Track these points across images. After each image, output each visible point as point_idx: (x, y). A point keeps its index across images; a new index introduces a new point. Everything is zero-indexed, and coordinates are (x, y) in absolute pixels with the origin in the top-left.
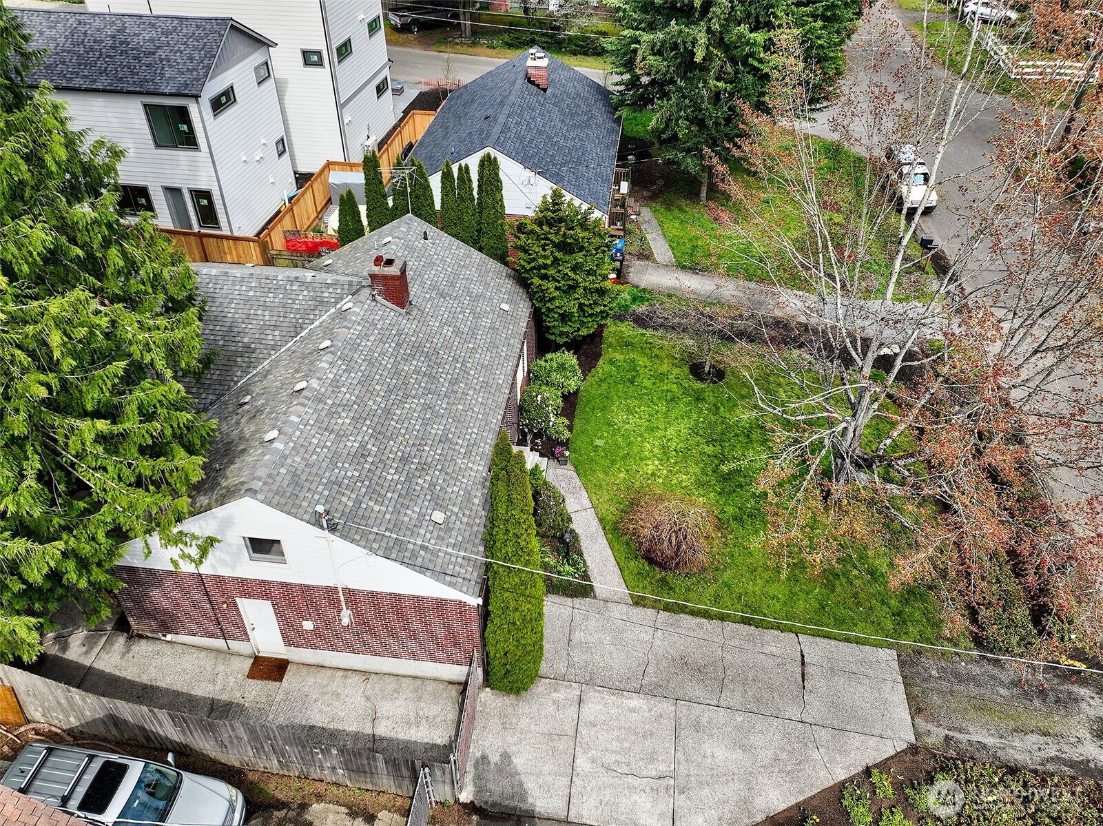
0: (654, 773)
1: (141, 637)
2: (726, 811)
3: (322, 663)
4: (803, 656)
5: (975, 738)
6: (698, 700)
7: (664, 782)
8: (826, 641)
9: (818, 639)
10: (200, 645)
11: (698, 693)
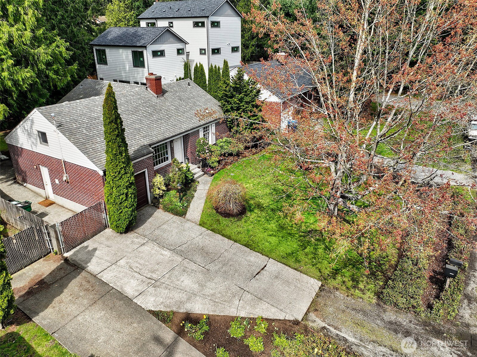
0: (149, 276)
1: (18, 183)
2: (168, 301)
3: (65, 207)
4: (265, 266)
5: (343, 335)
6: (196, 262)
7: (150, 281)
8: (284, 265)
9: (279, 263)
10: (32, 190)
11: (199, 260)
